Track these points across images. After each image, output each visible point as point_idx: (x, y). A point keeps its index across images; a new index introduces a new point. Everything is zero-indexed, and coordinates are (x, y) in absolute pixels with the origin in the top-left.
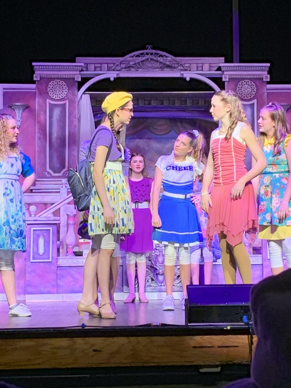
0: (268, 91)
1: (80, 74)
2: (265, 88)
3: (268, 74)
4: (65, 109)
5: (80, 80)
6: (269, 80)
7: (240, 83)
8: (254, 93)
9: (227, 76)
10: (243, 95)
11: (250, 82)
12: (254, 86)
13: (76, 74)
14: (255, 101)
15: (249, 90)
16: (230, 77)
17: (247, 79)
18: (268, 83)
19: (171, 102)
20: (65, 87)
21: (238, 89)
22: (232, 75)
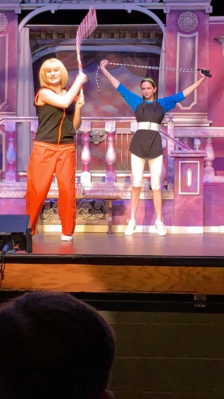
0: (210, 23)
1: (20, 6)
2: (207, 20)
3: (211, 5)
4: (5, 42)
5: (20, 13)
6: (211, 12)
7: (182, 15)
8: (196, 26)
9: (169, 8)
10: (185, 28)
11: (192, 14)
12: (196, 19)
13: (16, 7)
14: (196, 34)
15: (190, 22)
16: (172, 9)
17: (188, 11)
18: (211, 15)
19: (121, 35)
20: (6, 19)
21: (179, 21)
22: (173, 7)
